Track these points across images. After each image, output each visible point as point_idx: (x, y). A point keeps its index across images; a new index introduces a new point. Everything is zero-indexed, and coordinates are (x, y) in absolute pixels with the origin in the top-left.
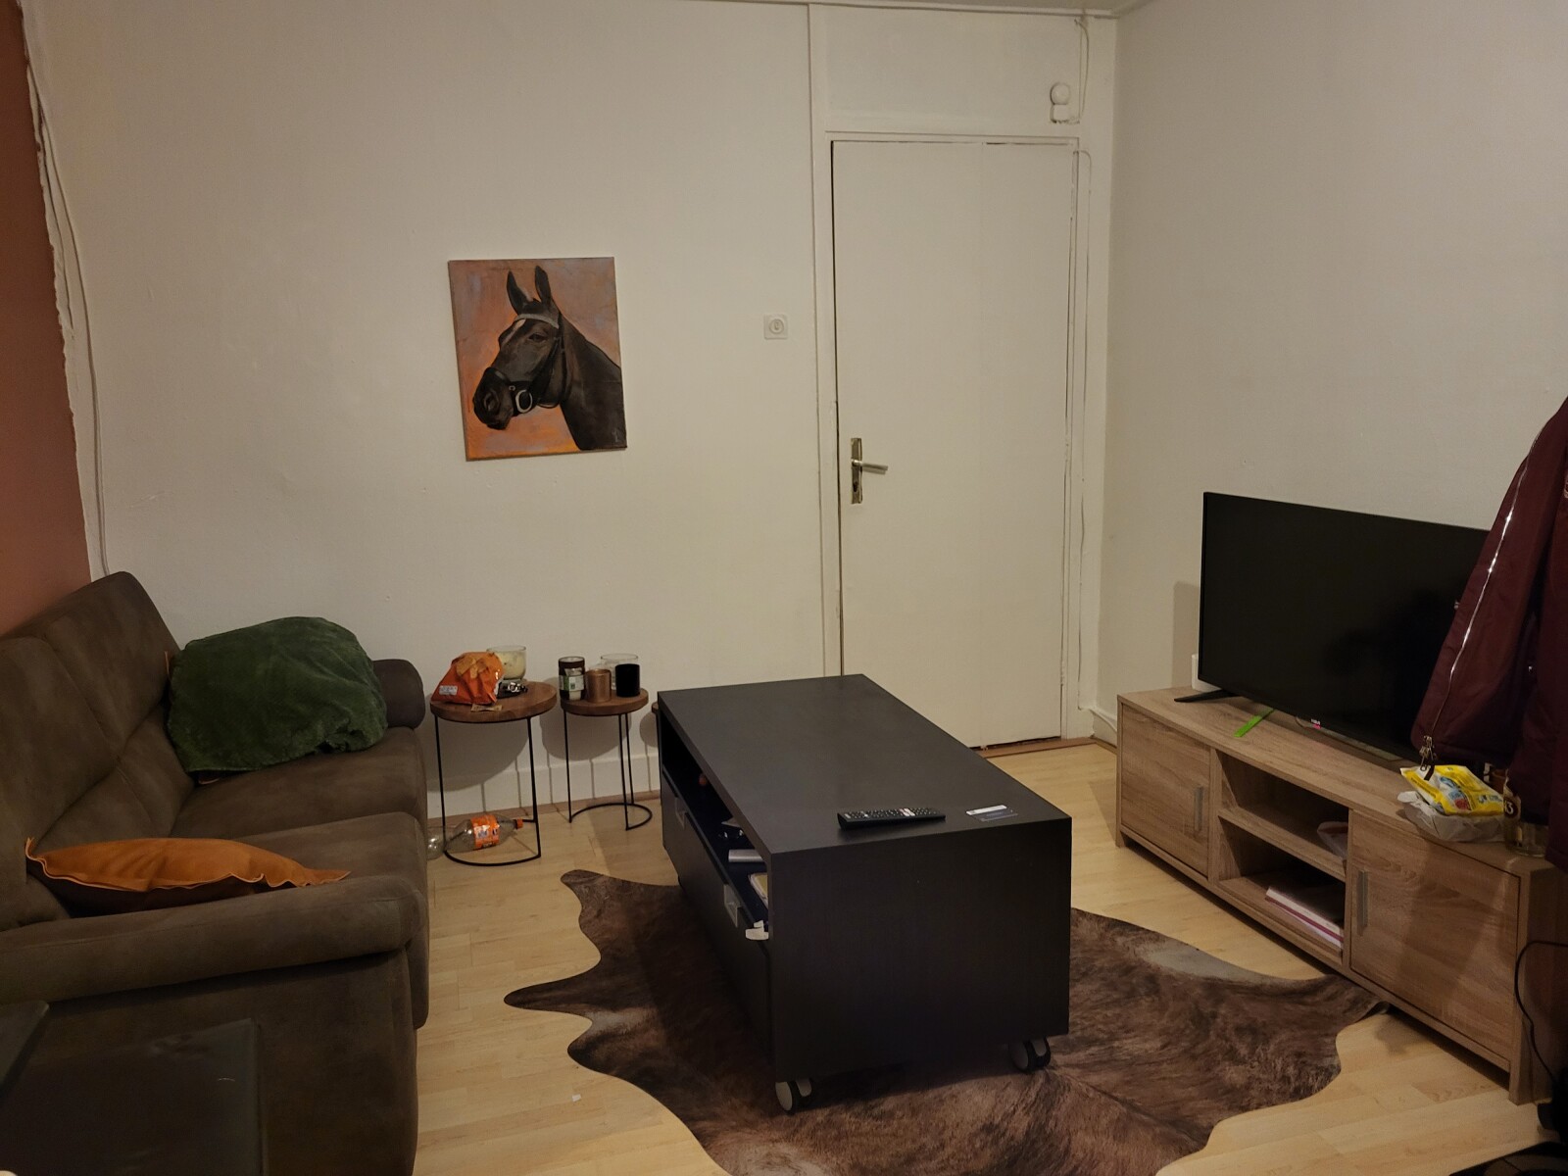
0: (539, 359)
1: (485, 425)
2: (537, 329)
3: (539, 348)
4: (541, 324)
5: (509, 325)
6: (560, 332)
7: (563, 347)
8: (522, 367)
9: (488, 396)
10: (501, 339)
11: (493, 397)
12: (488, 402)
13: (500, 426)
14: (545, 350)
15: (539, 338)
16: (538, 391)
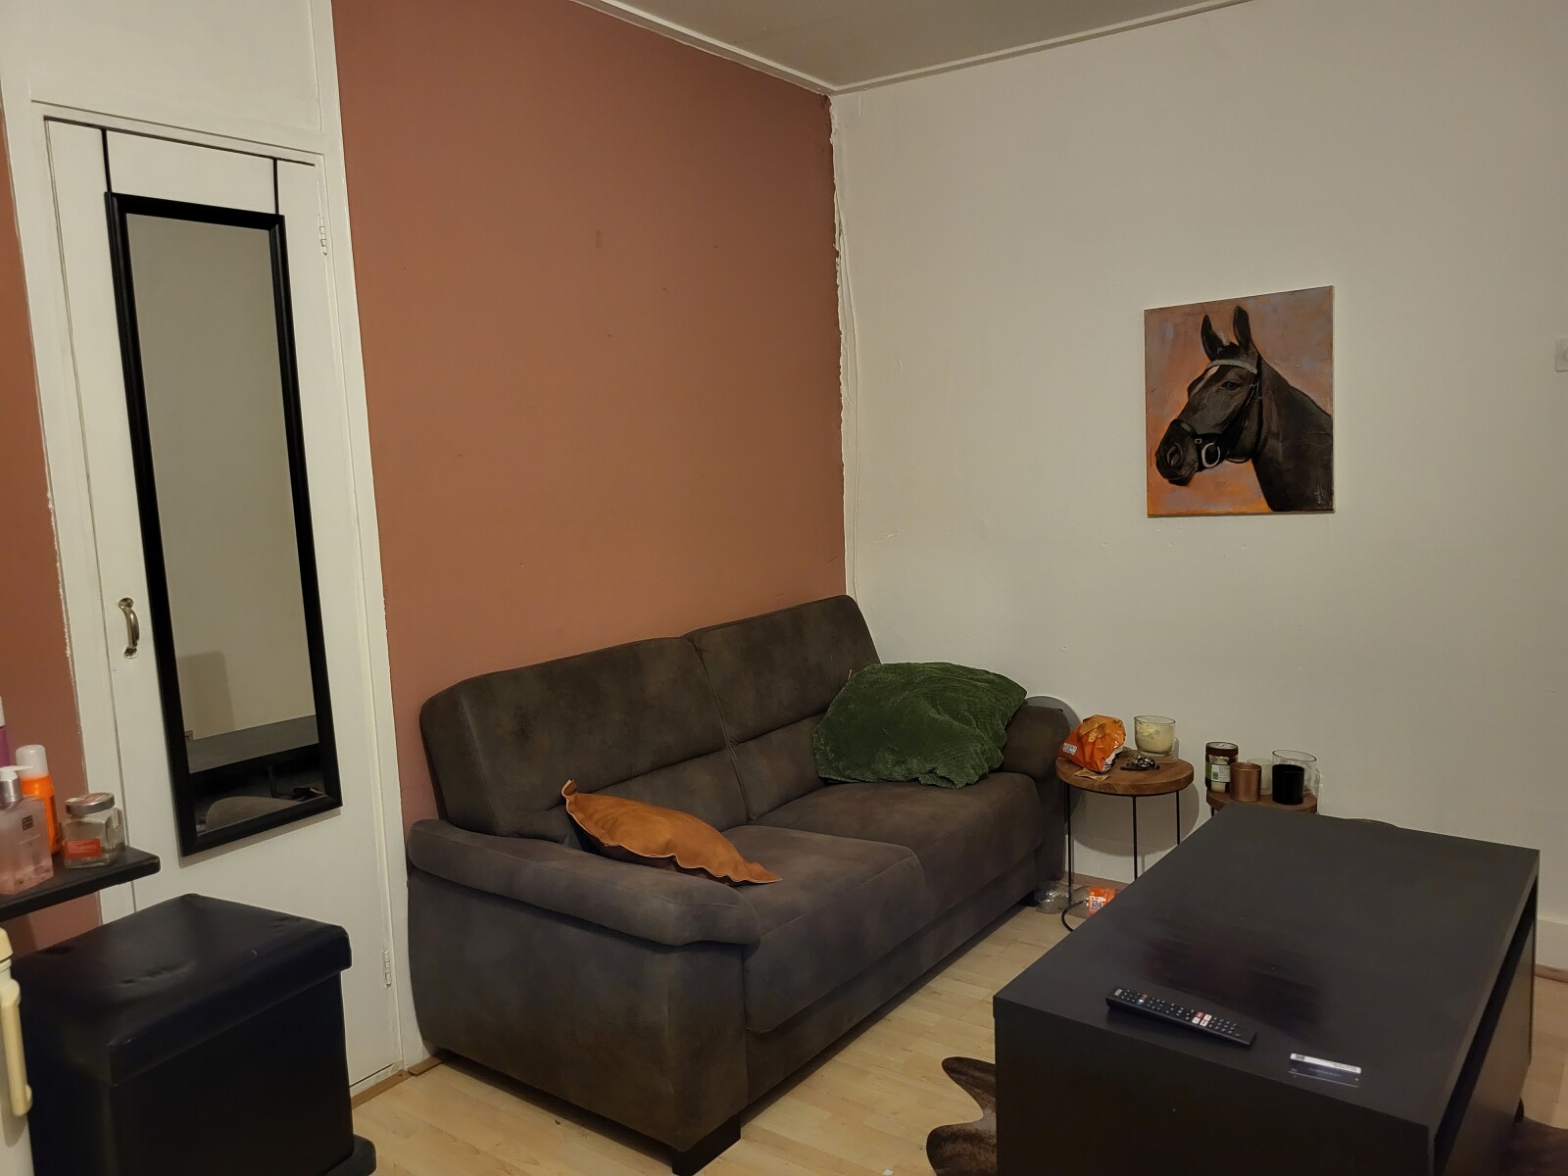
0: (1232, 408)
1: (1166, 481)
2: (1231, 376)
3: (1232, 397)
4: (1236, 370)
5: (1200, 374)
6: (1259, 376)
7: (1260, 395)
8: (1212, 418)
9: (1173, 449)
10: (1190, 389)
11: (1177, 451)
12: (1172, 456)
13: (1184, 482)
14: (1239, 397)
15: (1233, 385)
16: (1228, 442)
